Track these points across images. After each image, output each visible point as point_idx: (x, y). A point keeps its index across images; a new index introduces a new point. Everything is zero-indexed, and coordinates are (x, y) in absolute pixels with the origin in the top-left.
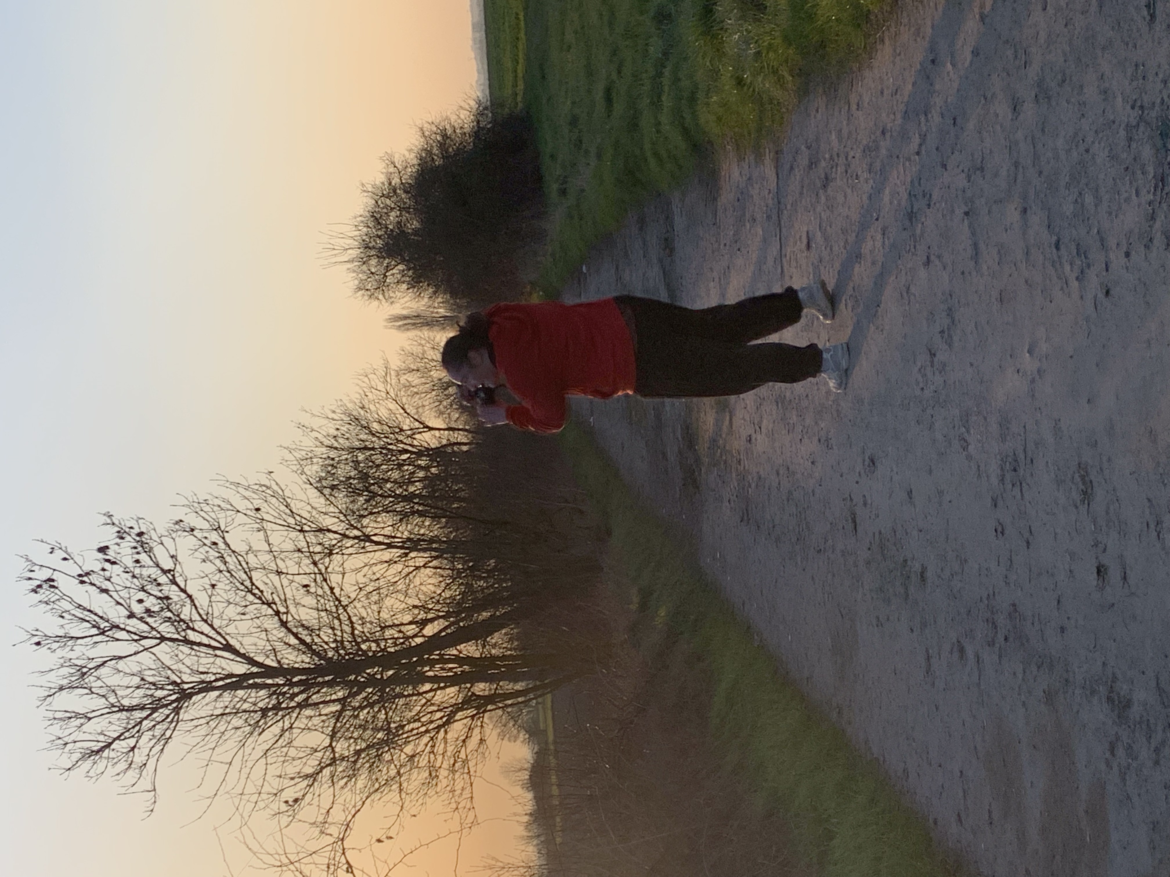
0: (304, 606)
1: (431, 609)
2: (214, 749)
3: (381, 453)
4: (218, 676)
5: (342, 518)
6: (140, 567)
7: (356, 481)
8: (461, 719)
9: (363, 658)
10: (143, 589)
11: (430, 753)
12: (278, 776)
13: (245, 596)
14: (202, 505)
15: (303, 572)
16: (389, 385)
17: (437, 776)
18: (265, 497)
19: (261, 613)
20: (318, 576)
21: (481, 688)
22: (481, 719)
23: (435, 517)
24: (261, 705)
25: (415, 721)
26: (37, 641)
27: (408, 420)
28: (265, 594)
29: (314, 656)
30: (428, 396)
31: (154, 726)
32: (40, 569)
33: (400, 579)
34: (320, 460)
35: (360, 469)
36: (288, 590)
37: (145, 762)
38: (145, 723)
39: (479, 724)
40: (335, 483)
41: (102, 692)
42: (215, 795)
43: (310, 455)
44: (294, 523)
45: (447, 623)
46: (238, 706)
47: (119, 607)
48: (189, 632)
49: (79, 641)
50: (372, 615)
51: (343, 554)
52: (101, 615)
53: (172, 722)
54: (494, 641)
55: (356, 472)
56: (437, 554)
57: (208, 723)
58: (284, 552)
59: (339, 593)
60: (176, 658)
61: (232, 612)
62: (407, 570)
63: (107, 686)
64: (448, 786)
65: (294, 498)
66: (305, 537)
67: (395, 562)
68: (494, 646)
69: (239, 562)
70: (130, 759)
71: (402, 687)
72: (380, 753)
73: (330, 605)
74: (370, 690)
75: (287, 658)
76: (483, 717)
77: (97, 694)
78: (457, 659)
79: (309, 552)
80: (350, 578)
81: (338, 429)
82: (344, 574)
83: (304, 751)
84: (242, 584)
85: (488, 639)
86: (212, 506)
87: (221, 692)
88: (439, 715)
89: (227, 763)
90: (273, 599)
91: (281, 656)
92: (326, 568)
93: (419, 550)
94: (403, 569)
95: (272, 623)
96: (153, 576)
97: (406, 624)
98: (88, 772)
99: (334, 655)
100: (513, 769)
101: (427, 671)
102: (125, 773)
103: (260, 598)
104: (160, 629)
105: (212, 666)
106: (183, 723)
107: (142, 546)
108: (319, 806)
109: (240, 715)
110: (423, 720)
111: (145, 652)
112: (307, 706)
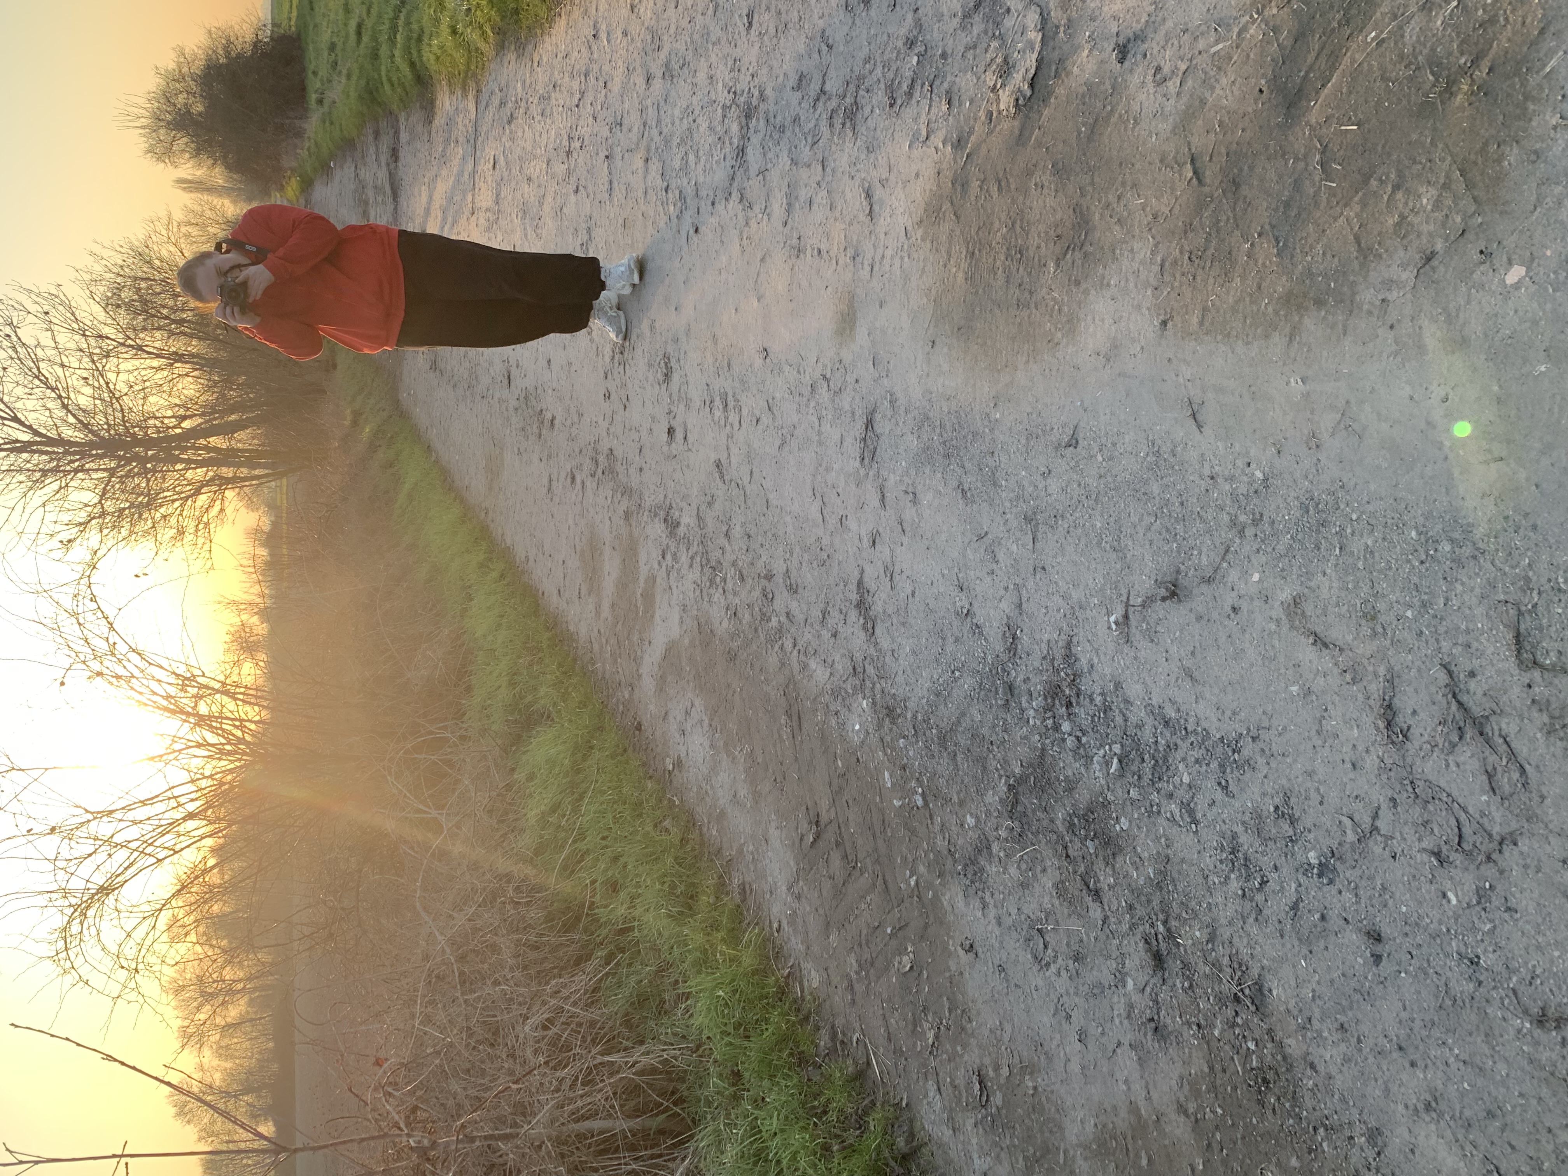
0: (83, 394)
1: (190, 409)
3: (160, 284)
5: (120, 330)
7: (137, 303)
8: (206, 493)
9: (131, 439)
11: (179, 515)
12: (54, 522)
13: (32, 380)
15: (84, 368)
17: (184, 533)
18: (53, 304)
19: (45, 395)
20: (96, 372)
21: (227, 472)
22: (222, 494)
23: (201, 339)
24: (42, 466)
25: (169, 490)
28: (50, 380)
29: (89, 434)
33: (165, 383)
35: (142, 295)
36: (69, 380)
39: (221, 497)
40: (118, 303)
44: (77, 327)
45: (202, 421)
46: (22, 466)
50: (139, 407)
51: (118, 358)
54: (238, 438)
55: (138, 296)
56: (198, 367)
58: (68, 349)
59: (113, 387)
61: (20, 391)
62: (172, 376)
64: (192, 540)
65: (79, 308)
66: (86, 340)
67: (162, 369)
68: (240, 441)
69: (28, 353)
71: (161, 464)
72: (139, 512)
73: (105, 396)
74: (135, 464)
75: (66, 433)
76: (224, 493)
78: (207, 448)
79: (89, 352)
80: (123, 377)
82: (118, 373)
83: (77, 505)
84: (30, 370)
85: (233, 436)
87: (8, 453)
88: (190, 487)
89: (10, 508)
90: (57, 386)
91: (62, 431)
92: (103, 367)
93: (183, 362)
94: (168, 376)
95: (54, 404)
97: (168, 418)
99: (106, 435)
101: (182, 454)
103: (45, 383)
108: (88, 546)
109: (24, 472)
112: (82, 471)
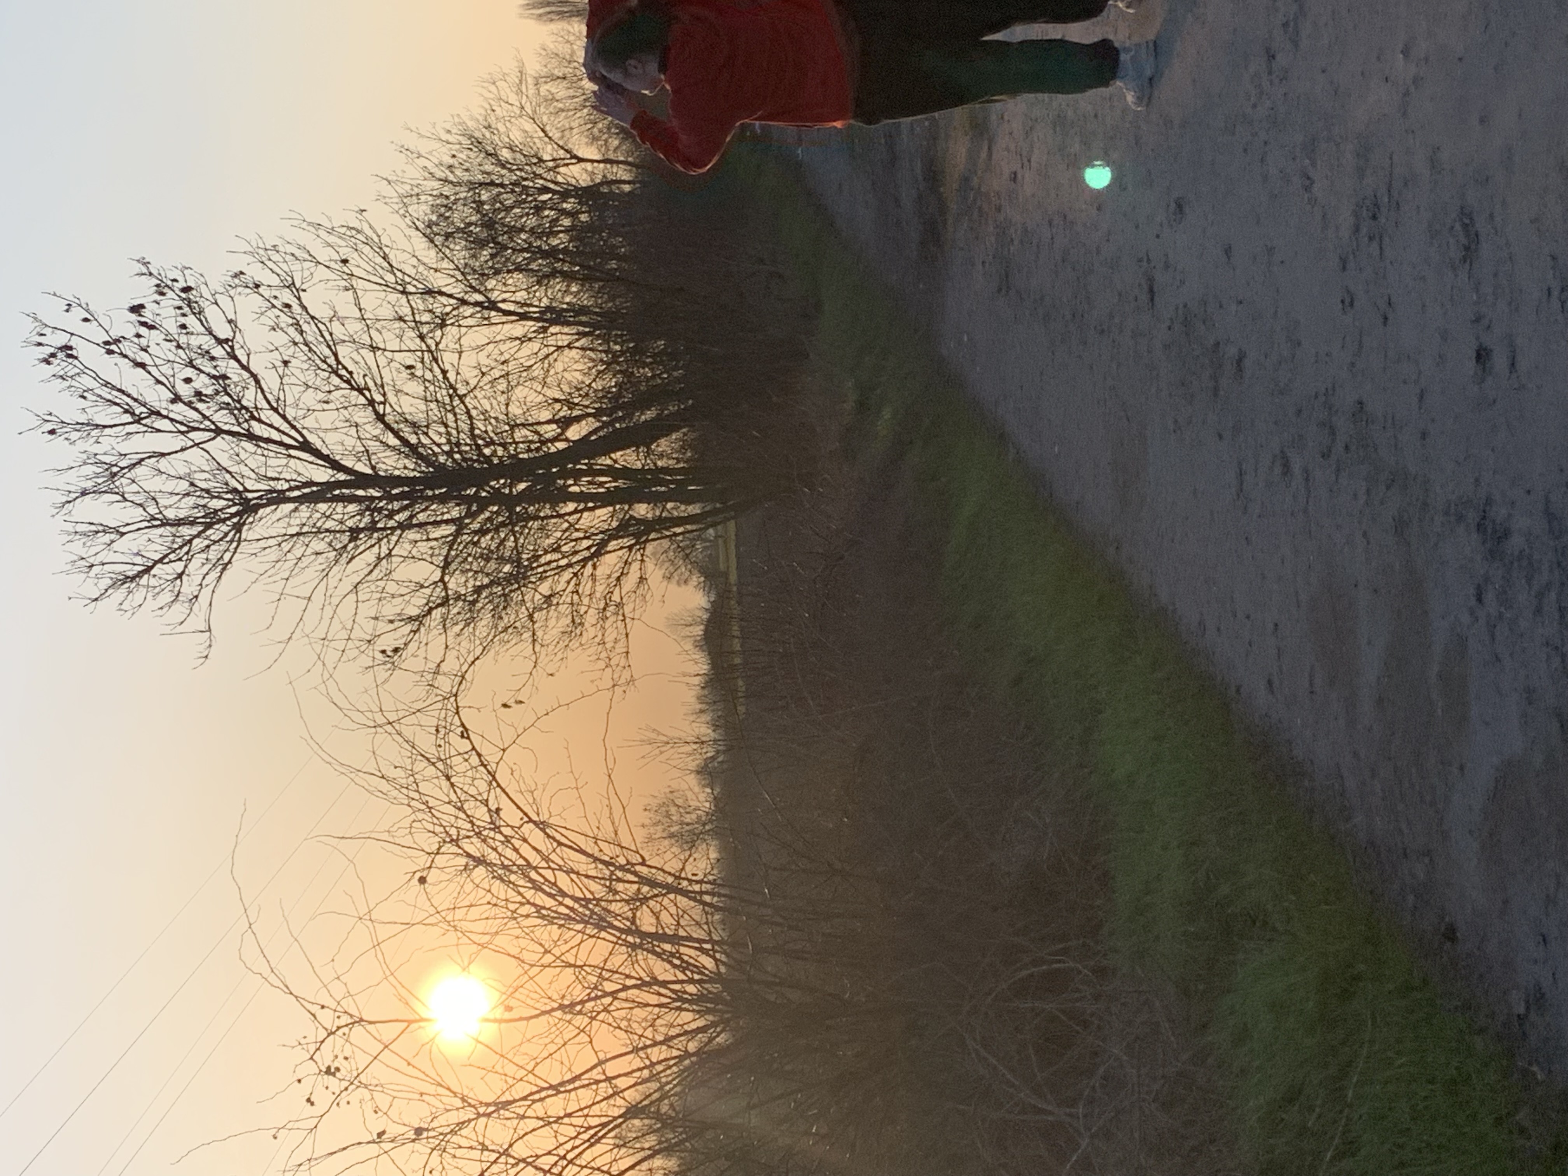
0: (407, 394)
1: (577, 404)
2: (287, 579)
3: (513, 191)
4: (293, 484)
5: (460, 277)
6: (187, 333)
7: (478, 229)
8: (615, 551)
9: (485, 466)
10: (191, 364)
11: (573, 592)
12: (373, 618)
13: (329, 378)
14: (269, 252)
15: (407, 349)
16: (524, 97)
17: (581, 624)
18: (355, 244)
19: (350, 402)
20: (426, 353)
21: (642, 510)
22: (642, 551)
23: (585, 280)
24: (350, 523)
25: (554, 550)
26: (50, 428)
27: (549, 147)
28: (355, 376)
29: (419, 462)
30: (578, 115)
31: (208, 547)
32: (53, 332)
33: (536, 363)
34: (430, 198)
35: (484, 212)
36: (385, 372)
37: (195, 593)
38: (196, 542)
39: (639, 557)
40: (449, 230)
41: (138, 499)
42: (289, 639)
43: (416, 190)
44: (393, 280)
45: (598, 424)
46: (318, 525)
47: (160, 386)
48: (254, 423)
49: (107, 431)
50: (497, 407)
51: (460, 326)
52: (135, 396)
53: (232, 541)
54: (660, 449)
55: (479, 216)
56: (587, 330)
57: (279, 545)
58: (380, 320)
59: (454, 378)
60: (237, 458)
61: (310, 398)
62: (545, 351)
63: (145, 492)
64: (596, 636)
65: (395, 247)
66: (408, 301)
67: (530, 339)
69: (320, 331)
70: (177, 589)
71: (537, 506)
72: (507, 591)
73: (443, 394)
74: (495, 508)
75: (384, 463)
76: (644, 549)
77: (132, 502)
78: (611, 472)
79: (415, 321)
81: (454, 156)
82: (461, 353)
83: (407, 587)
84: (324, 362)
85: (653, 447)
86: (283, 255)
87: (297, 504)
88: (586, 543)
89: (305, 598)
90: (366, 383)
91: (377, 460)
92: (437, 344)
94: (540, 350)
95: (365, 416)
96: (205, 347)
97: (543, 423)
98: (121, 604)
99: (447, 460)
100: (682, 622)
101: (570, 485)
102: (170, 607)
103: (348, 382)
104: (215, 418)
105: (285, 470)
106: (246, 543)
107: (189, 306)
108: (426, 658)
109: (322, 536)
110: (565, 549)
111: (195, 448)
112: (410, 526)
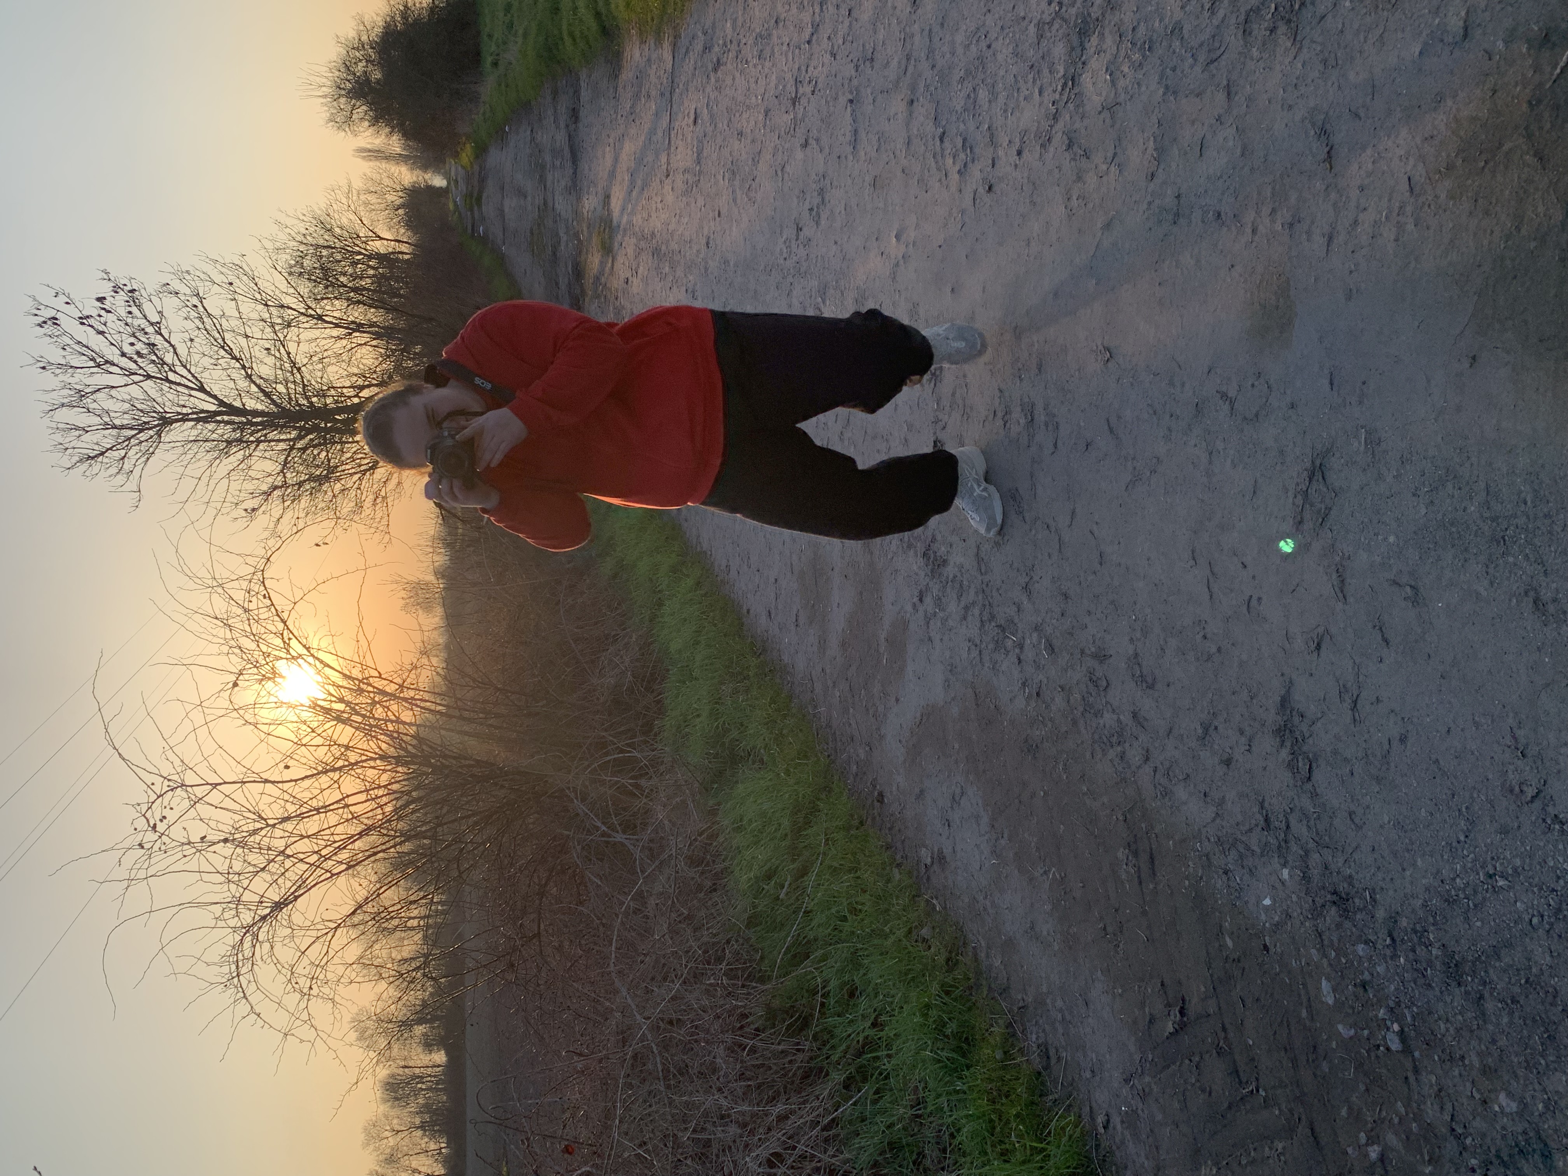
0: (265, 364)
1: (368, 378)
2: (188, 465)
3: (341, 252)
4: (193, 410)
5: (301, 299)
6: (132, 317)
7: (318, 272)
10: (133, 335)
11: (357, 489)
12: (239, 491)
13: (218, 351)
14: (186, 275)
15: (266, 338)
16: (350, 200)
17: (361, 507)
18: (238, 274)
19: (230, 366)
20: (277, 342)
23: (377, 308)
24: (226, 437)
26: (43, 365)
27: (363, 229)
28: (234, 351)
29: (270, 404)
31: (140, 443)
32: (46, 308)
33: (344, 352)
34: (291, 252)
35: (323, 262)
36: (253, 351)
37: (131, 470)
38: (132, 440)
41: (98, 411)
42: (186, 502)
44: (260, 297)
46: (207, 436)
47: (113, 347)
48: (170, 373)
49: (79, 370)
51: (299, 328)
52: (98, 352)
53: (155, 441)
55: (319, 264)
57: (183, 446)
58: (251, 320)
59: (294, 357)
60: (160, 393)
61: (206, 362)
62: (350, 346)
63: (102, 408)
64: (370, 514)
65: (262, 278)
66: (268, 310)
67: (340, 339)
69: (214, 323)
70: (120, 466)
71: (339, 436)
75: (249, 402)
79: (272, 322)
80: (303, 347)
82: (299, 343)
83: (261, 474)
84: (216, 340)
86: (193, 276)
87: (195, 423)
89: (197, 478)
90: (241, 356)
91: (246, 401)
92: (285, 337)
93: (361, 332)
94: (347, 345)
95: (239, 375)
96: (142, 326)
97: (347, 387)
98: (84, 472)
99: (287, 405)
102: (115, 476)
103: (230, 354)
104: (146, 368)
106: (164, 443)
107: (134, 301)
109: (210, 442)
111: (135, 385)
112: (264, 441)
